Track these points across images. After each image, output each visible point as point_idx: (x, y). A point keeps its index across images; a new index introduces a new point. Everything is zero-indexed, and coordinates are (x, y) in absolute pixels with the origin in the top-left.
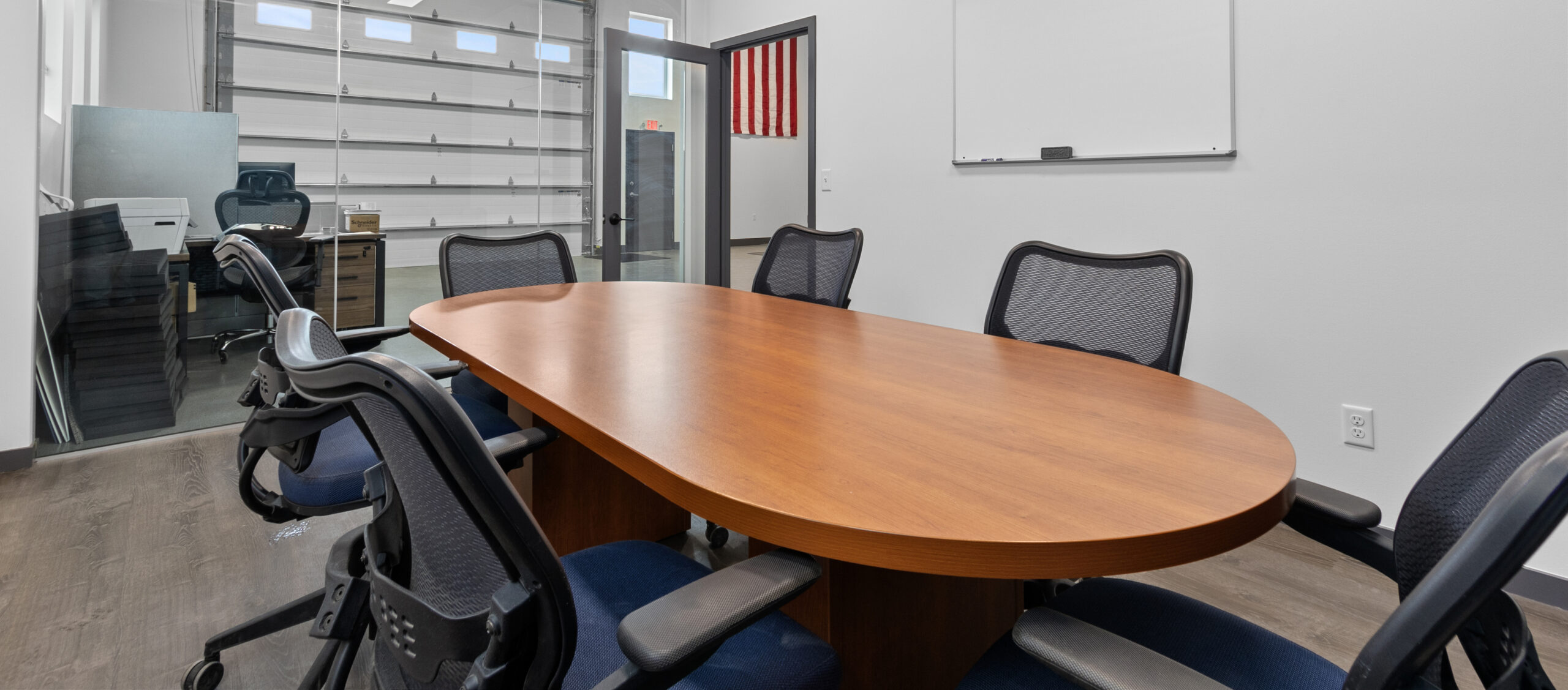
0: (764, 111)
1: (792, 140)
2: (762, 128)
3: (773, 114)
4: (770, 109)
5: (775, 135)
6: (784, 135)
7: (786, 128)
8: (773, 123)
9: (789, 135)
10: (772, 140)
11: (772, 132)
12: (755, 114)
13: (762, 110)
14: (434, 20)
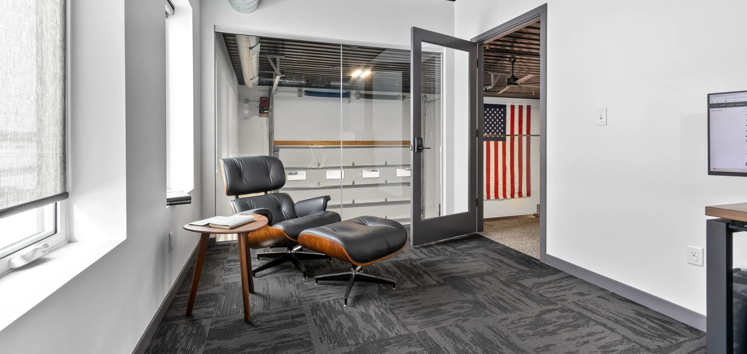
0: (511, 185)
1: (528, 198)
2: (510, 194)
3: (517, 186)
4: (515, 183)
5: (518, 197)
6: (523, 196)
7: (524, 192)
8: (517, 191)
9: (526, 196)
10: (516, 199)
11: (516, 195)
12: (507, 187)
13: (510, 184)
14: (354, 167)
